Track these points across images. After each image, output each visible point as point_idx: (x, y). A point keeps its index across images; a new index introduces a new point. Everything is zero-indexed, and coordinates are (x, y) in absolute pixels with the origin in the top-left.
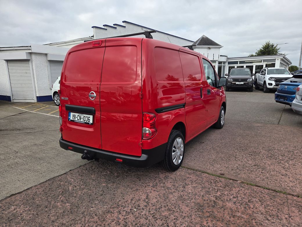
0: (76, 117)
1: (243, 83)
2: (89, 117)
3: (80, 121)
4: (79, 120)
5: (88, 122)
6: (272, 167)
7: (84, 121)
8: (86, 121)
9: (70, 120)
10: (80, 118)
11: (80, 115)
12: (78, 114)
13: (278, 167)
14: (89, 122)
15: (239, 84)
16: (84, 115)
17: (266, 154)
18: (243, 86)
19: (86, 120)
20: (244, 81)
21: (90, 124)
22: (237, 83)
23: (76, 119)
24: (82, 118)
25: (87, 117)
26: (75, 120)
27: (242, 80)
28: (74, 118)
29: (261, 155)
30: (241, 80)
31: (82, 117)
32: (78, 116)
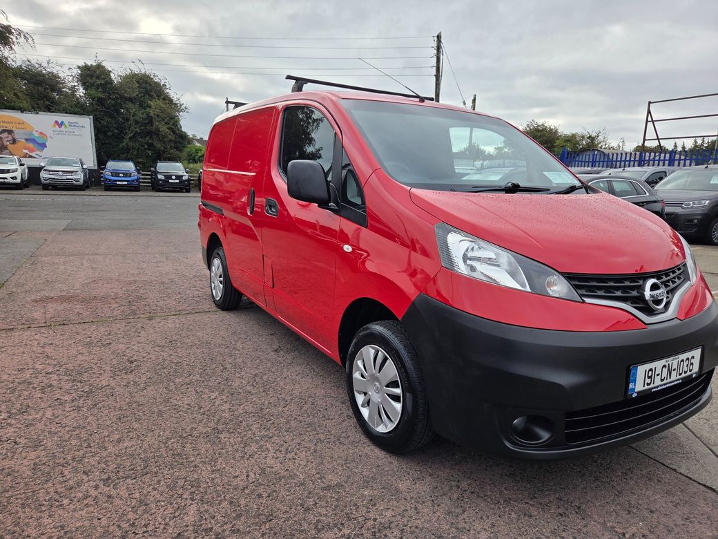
6: (73, 352)
13: (61, 355)
17: (94, 376)
29: (108, 368)
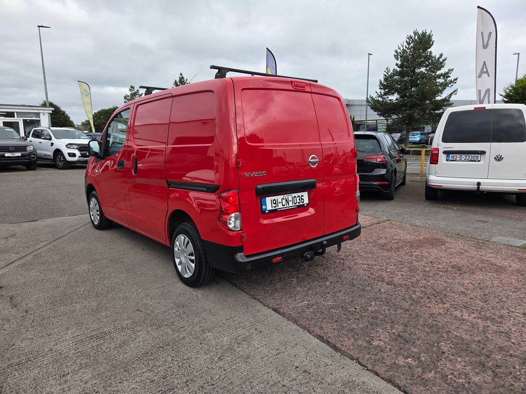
0: (280, 203)
1: (19, 154)
2: (302, 196)
3: (288, 206)
4: (285, 206)
5: (301, 203)
7: (294, 205)
8: (297, 204)
9: (267, 212)
10: (287, 201)
11: (286, 196)
12: (282, 197)
14: (303, 202)
15: (12, 156)
16: (294, 195)
18: (21, 159)
19: (298, 201)
20: (22, 151)
21: (306, 205)
22: (7, 155)
23: (280, 206)
24: (290, 201)
25: (299, 196)
26: (277, 208)
27: (17, 149)
28: (275, 205)
30: (14, 148)
31: (290, 199)
32: (282, 199)
